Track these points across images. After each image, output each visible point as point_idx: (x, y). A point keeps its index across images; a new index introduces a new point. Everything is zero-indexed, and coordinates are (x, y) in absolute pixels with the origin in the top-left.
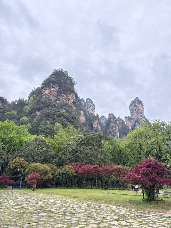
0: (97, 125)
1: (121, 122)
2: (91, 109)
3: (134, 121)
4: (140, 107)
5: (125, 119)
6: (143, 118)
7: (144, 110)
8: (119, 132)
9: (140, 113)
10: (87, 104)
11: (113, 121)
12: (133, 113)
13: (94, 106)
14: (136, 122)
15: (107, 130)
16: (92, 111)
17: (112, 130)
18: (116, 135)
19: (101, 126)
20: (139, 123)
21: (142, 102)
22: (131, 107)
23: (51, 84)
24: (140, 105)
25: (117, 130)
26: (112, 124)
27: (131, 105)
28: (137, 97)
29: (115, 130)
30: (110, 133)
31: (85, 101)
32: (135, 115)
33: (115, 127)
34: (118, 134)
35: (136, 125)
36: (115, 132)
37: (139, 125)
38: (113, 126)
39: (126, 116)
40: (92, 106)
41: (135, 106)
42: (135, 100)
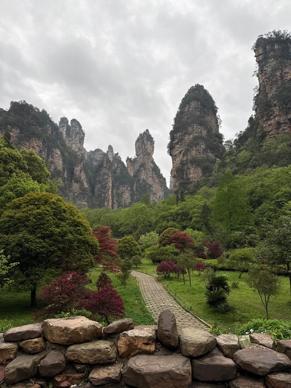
0: (80, 172)
1: (119, 165)
2: (77, 139)
3: (139, 164)
4: (149, 146)
5: (127, 161)
6: (149, 163)
7: (153, 150)
8: (112, 182)
9: (147, 155)
10: (72, 129)
11: (105, 166)
12: (139, 152)
13: (84, 134)
14: (140, 167)
15: (96, 178)
16: (80, 142)
17: (104, 178)
18: (107, 185)
19: (86, 172)
20: (144, 168)
21: (152, 138)
22: (138, 144)
23: (9, 126)
24: (149, 143)
25: (110, 179)
26: (104, 171)
27: (138, 140)
28: (147, 130)
29: (107, 178)
30: (100, 182)
31: (69, 124)
32: (142, 156)
33: (108, 174)
34: (111, 185)
35: (140, 171)
36: (106, 181)
37: (144, 171)
38: (105, 173)
39: (128, 157)
40: (80, 134)
41: (143, 142)
42: (144, 133)
